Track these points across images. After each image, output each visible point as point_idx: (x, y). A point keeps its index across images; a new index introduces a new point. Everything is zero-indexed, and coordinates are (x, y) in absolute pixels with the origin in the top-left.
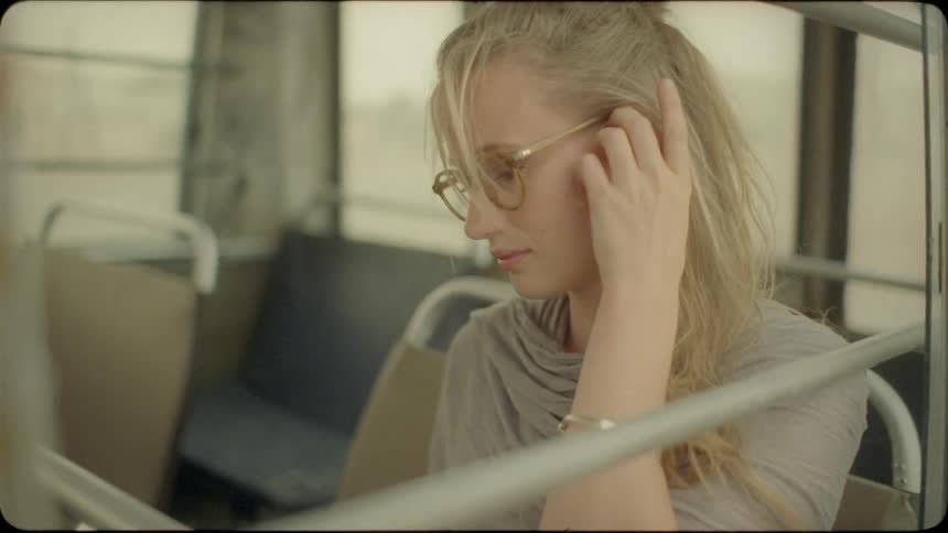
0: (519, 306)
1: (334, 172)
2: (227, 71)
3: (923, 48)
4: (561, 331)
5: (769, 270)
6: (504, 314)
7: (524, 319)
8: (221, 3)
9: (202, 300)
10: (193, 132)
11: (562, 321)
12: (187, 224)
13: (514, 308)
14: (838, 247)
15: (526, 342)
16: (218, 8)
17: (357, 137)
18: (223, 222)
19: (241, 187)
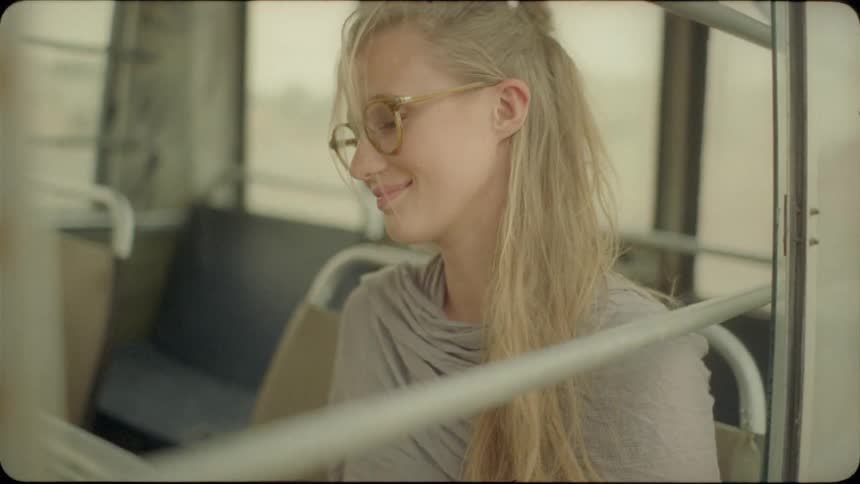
0: (404, 272)
1: (239, 151)
2: (141, 57)
3: (772, 45)
4: (440, 295)
5: (614, 245)
6: (391, 278)
7: (409, 284)
8: (137, 2)
9: (118, 263)
10: (110, 111)
11: (441, 287)
12: (105, 194)
13: (400, 274)
14: (690, 224)
15: (411, 305)
16: (135, 7)
17: (260, 122)
18: (138, 194)
19: (153, 163)
